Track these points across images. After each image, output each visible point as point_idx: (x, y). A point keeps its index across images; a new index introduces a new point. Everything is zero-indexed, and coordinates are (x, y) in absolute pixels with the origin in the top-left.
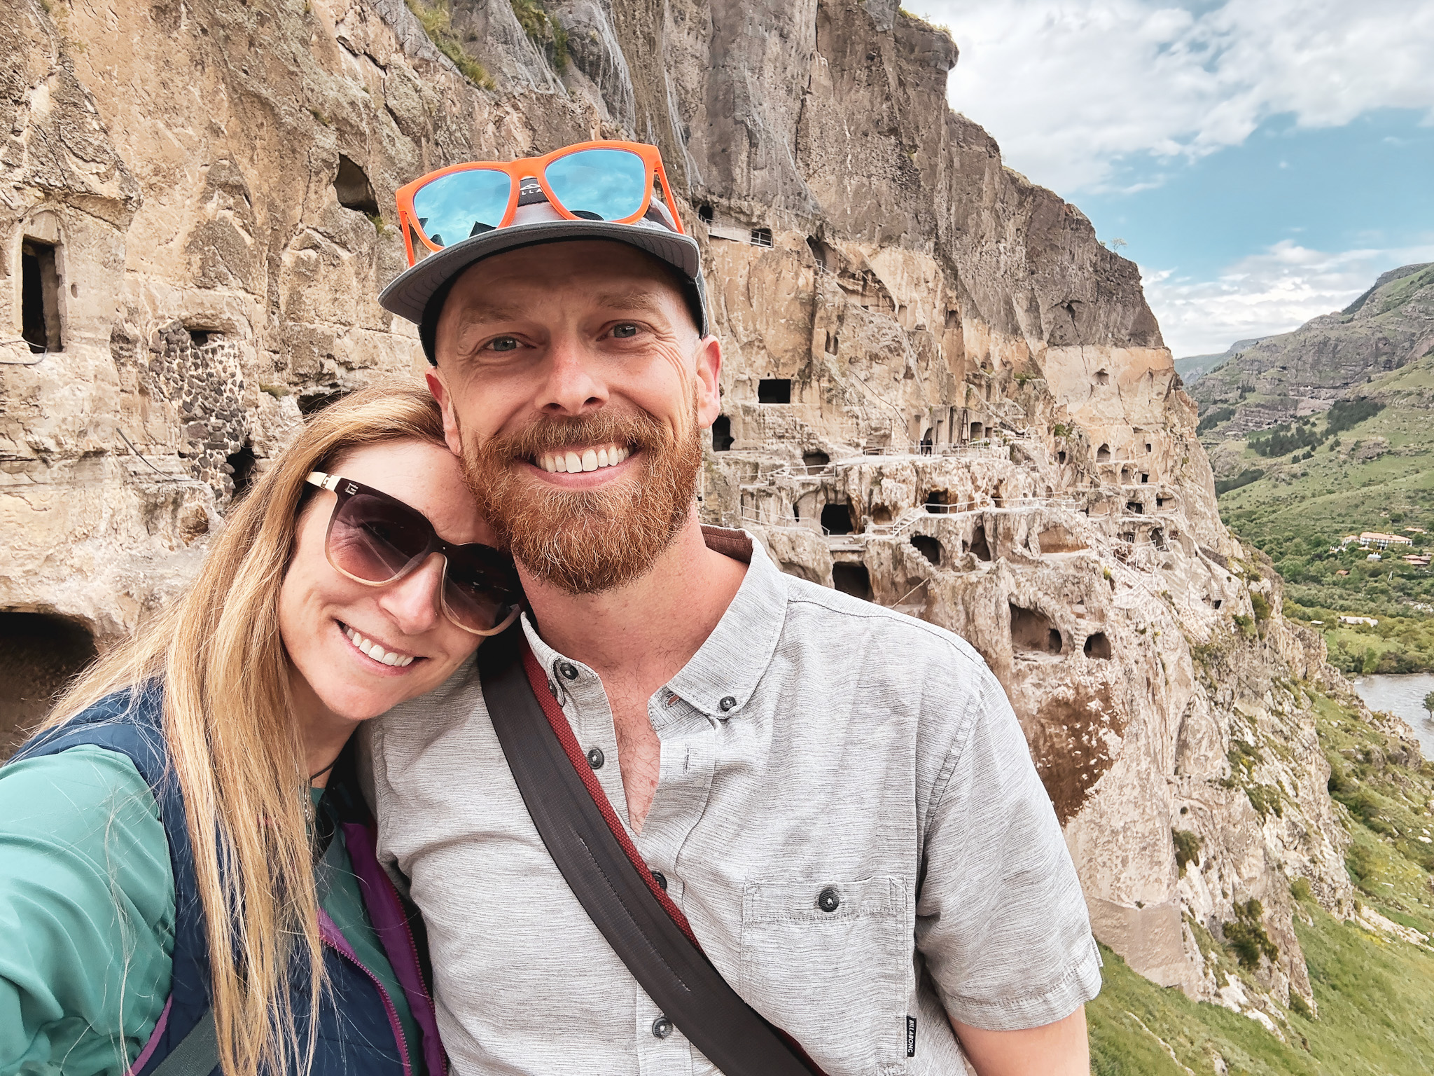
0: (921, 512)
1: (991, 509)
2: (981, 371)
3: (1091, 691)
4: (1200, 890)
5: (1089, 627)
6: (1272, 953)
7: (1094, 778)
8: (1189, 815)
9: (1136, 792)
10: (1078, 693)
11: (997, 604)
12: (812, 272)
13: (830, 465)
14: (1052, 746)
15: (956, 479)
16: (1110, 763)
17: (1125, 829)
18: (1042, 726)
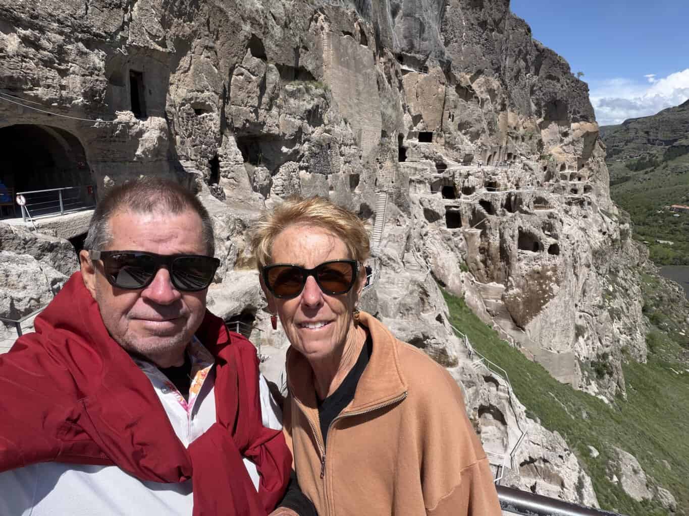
0: (484, 190)
1: (514, 190)
2: (514, 131)
3: (549, 268)
4: (583, 347)
5: (552, 241)
6: (611, 374)
7: (546, 302)
8: (583, 318)
9: (563, 309)
10: (543, 268)
11: (514, 231)
12: (444, 86)
13: (447, 170)
14: (530, 289)
15: (500, 177)
16: (554, 296)
17: (556, 323)
18: (527, 280)
